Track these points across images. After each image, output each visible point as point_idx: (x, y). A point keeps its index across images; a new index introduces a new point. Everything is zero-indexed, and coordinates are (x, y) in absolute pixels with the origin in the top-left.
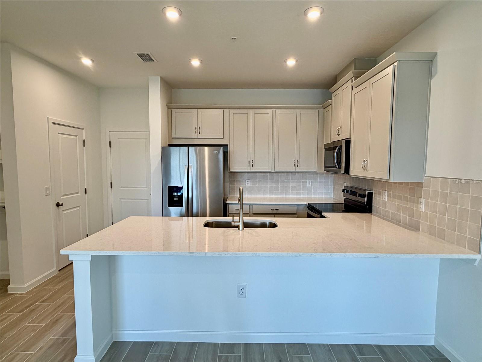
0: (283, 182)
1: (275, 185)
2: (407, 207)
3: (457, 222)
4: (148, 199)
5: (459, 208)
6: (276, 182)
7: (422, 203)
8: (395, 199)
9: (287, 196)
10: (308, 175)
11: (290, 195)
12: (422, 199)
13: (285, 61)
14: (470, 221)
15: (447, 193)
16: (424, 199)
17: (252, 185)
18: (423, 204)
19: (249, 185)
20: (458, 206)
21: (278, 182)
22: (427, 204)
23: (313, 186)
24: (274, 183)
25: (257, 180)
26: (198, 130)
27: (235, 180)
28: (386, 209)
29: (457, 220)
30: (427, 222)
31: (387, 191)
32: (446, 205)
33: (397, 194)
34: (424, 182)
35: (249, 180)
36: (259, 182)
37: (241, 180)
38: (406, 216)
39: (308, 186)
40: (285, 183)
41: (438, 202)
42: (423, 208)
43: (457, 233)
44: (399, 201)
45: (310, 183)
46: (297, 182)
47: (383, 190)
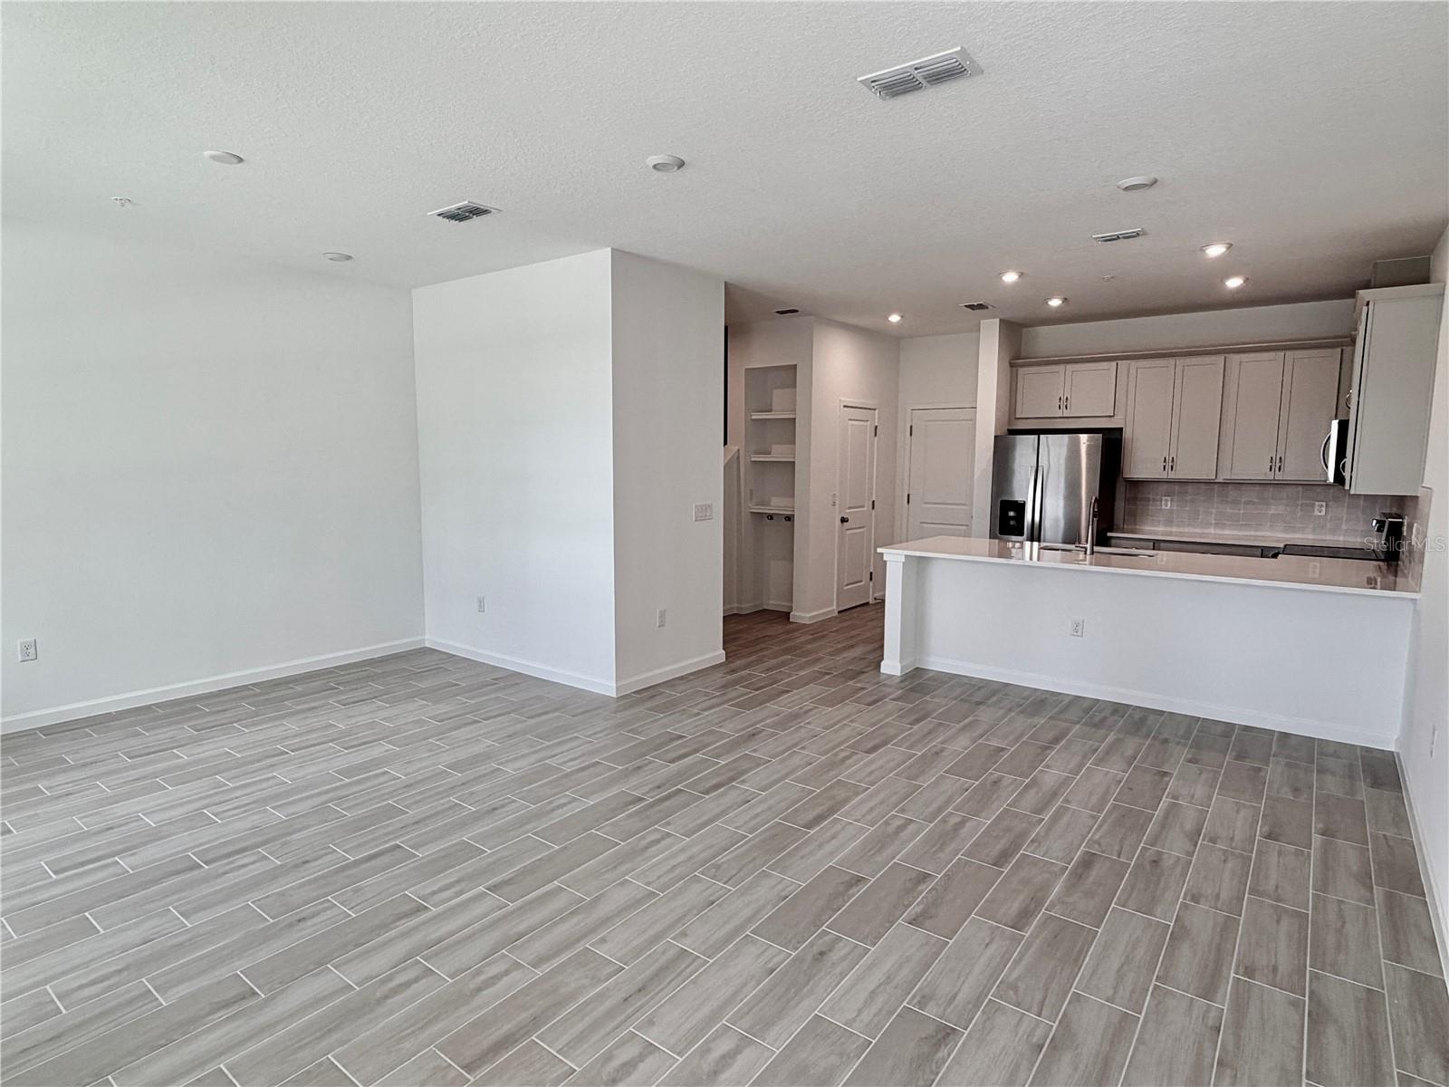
1: (1231, 509)
4: (967, 525)
6: (1233, 503)
10: (1319, 491)
17: (1175, 508)
19: (1168, 507)
23: (1329, 516)
24: (1228, 505)
25: (1189, 498)
26: (1064, 403)
27: (1140, 496)
35: (1169, 498)
36: (1192, 501)
37: (1151, 497)
39: (1317, 513)
40: (1256, 506)
46: (1287, 505)
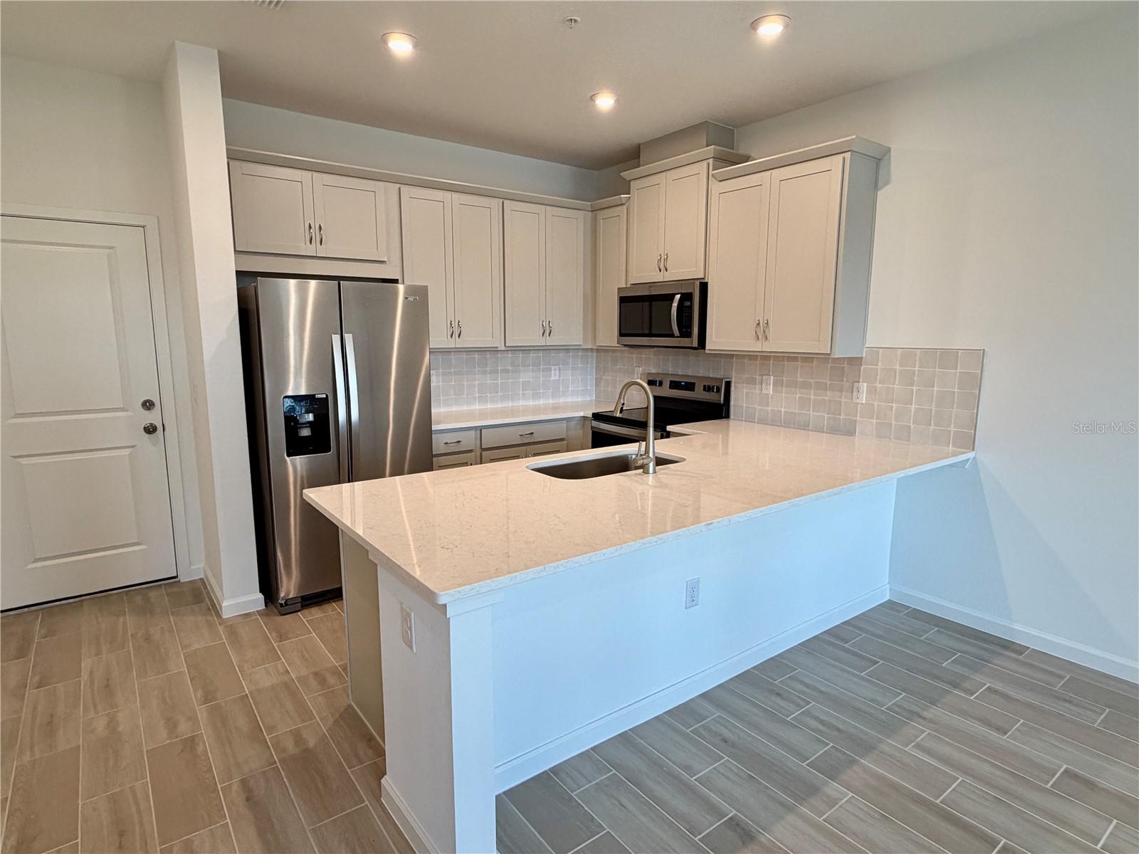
0: (505, 371)
1: (490, 380)
2: (825, 400)
3: (933, 412)
4: (133, 447)
5: (937, 391)
6: (491, 372)
7: (861, 391)
8: (793, 389)
9: (516, 404)
10: (553, 355)
11: (521, 401)
12: (861, 383)
13: (592, 98)
14: (957, 408)
15: (914, 371)
16: (865, 384)
17: (441, 383)
18: (863, 391)
20: (935, 389)
21: (496, 372)
22: (872, 391)
23: (561, 378)
24: (488, 375)
25: (452, 370)
28: (770, 408)
29: (934, 409)
30: (872, 418)
31: (772, 377)
32: (913, 390)
33: (799, 379)
34: (864, 356)
36: (456, 374)
38: (822, 414)
39: (553, 378)
40: (510, 374)
41: (896, 386)
42: (863, 398)
43: (932, 427)
44: (804, 391)
45: (557, 372)
46: (533, 371)
47: (760, 375)
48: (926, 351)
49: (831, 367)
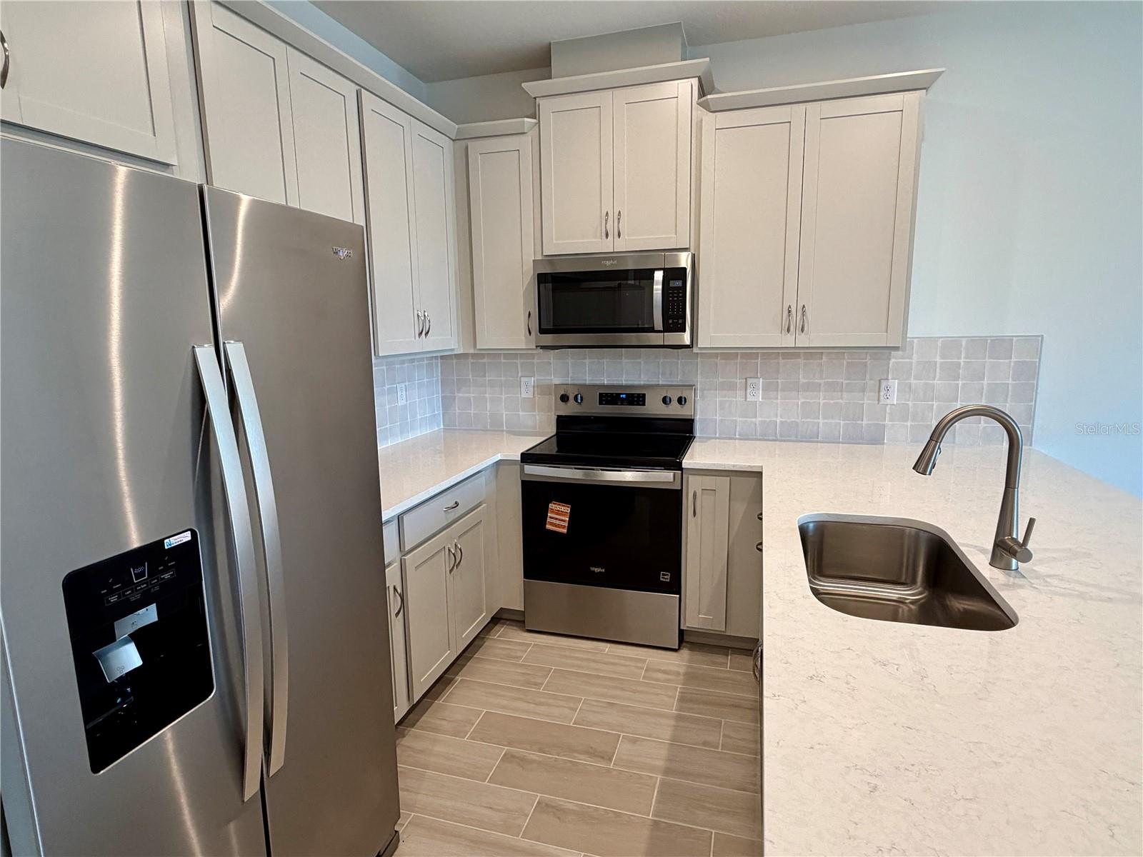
2: (841, 403)
5: (989, 384)
8: (794, 393)
10: (397, 366)
12: (890, 381)
15: (960, 363)
16: (896, 381)
18: (893, 389)
23: (408, 403)
28: (758, 420)
31: (761, 379)
32: (957, 384)
33: (802, 381)
38: (837, 421)
39: (400, 403)
41: (936, 382)
42: (894, 398)
44: (809, 394)
45: (404, 393)
47: (741, 378)
48: (973, 340)
49: (848, 363)
